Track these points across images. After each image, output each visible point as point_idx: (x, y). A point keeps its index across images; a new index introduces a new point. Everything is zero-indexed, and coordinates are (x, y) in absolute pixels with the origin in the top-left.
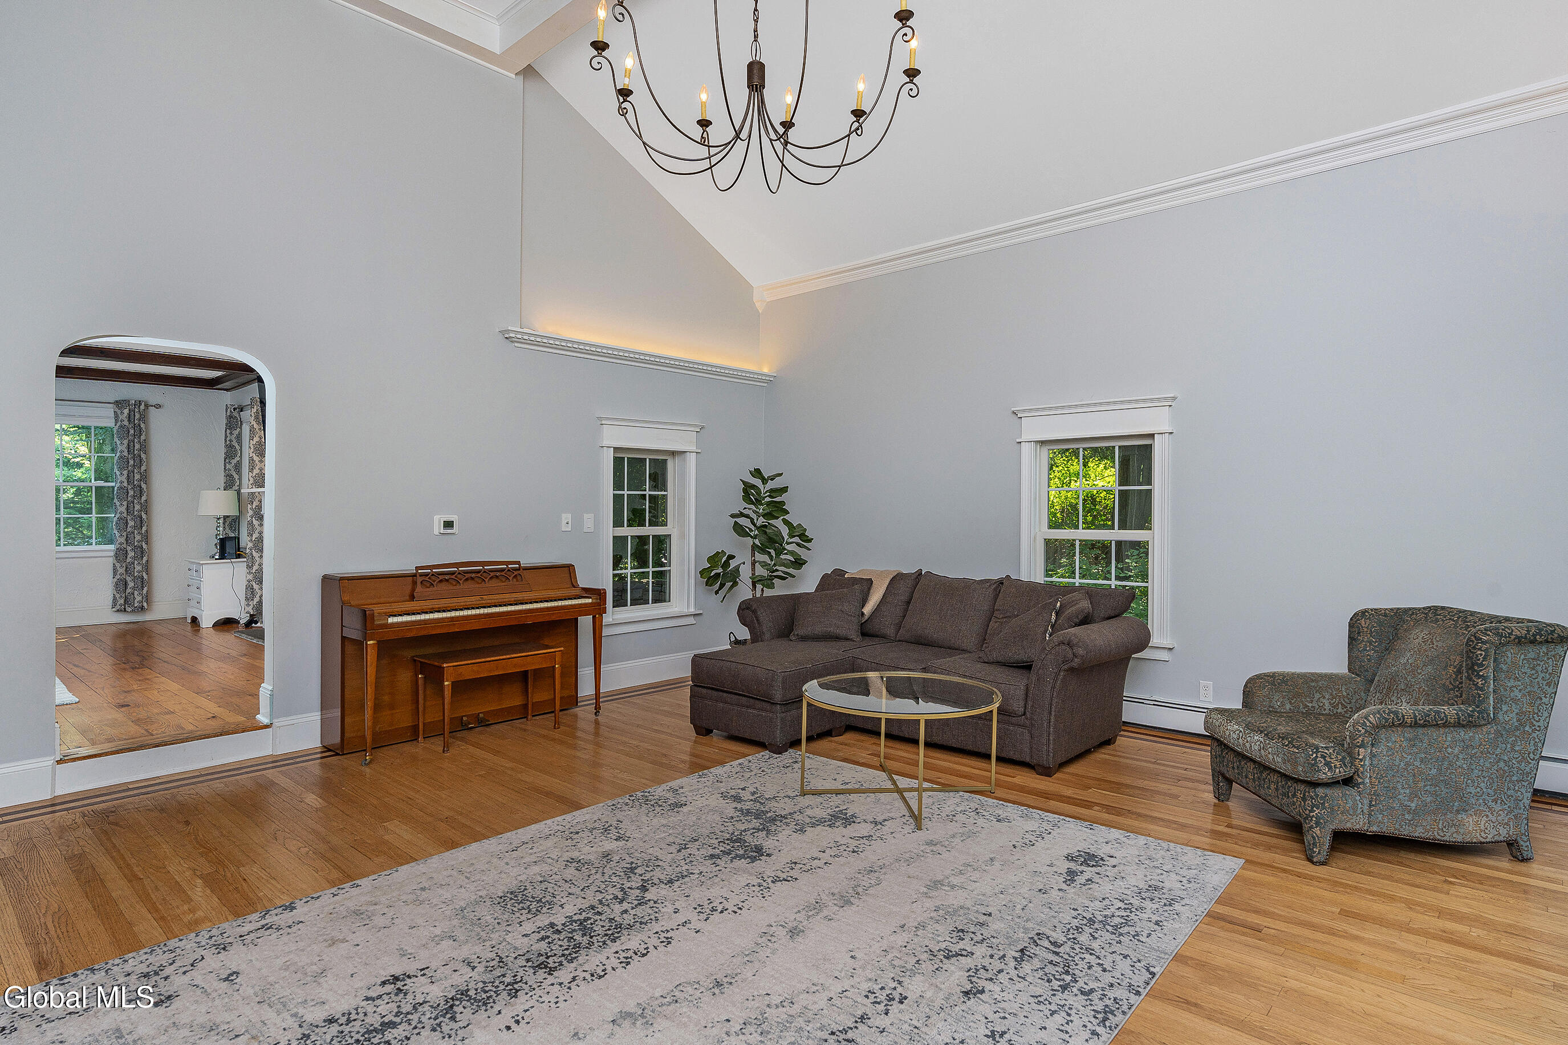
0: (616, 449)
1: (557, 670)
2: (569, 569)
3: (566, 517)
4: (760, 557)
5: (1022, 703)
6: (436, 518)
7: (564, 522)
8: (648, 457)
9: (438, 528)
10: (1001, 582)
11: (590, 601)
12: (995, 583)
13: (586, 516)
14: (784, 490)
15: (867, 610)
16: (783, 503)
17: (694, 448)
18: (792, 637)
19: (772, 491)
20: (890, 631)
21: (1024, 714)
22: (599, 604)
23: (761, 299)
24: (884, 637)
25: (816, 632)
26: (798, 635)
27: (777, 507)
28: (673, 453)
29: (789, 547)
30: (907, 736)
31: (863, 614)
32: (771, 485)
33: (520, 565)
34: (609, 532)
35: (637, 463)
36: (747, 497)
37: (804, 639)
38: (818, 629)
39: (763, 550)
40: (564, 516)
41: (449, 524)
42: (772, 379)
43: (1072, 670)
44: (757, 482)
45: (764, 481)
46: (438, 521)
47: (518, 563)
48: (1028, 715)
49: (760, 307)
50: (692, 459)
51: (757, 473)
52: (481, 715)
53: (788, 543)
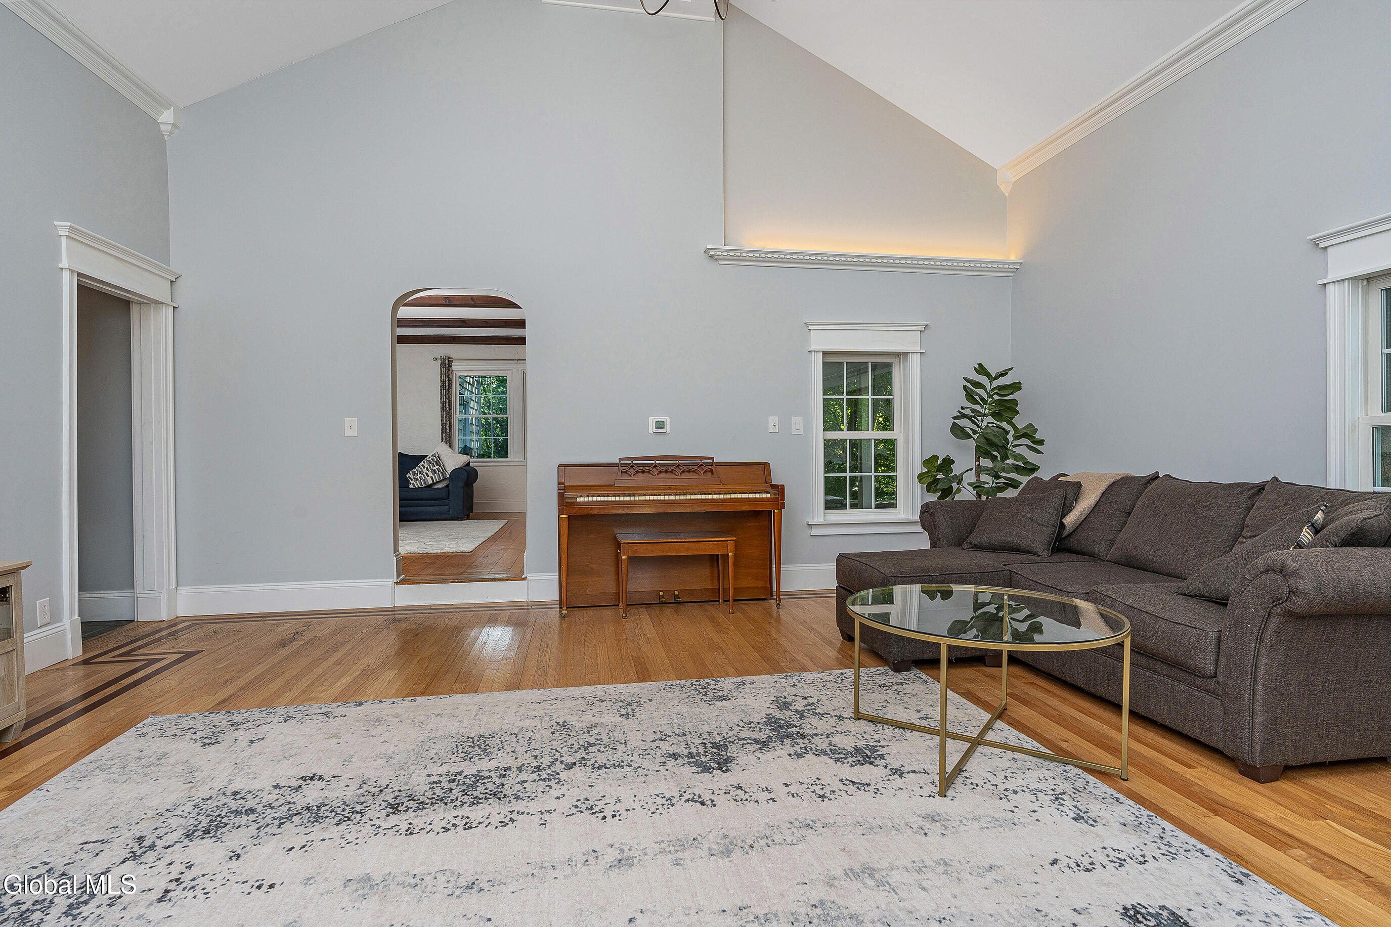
0: (825, 354)
1: (730, 557)
2: (765, 466)
3: (773, 419)
4: (986, 463)
5: (1211, 658)
6: (651, 419)
7: (771, 424)
8: (845, 360)
9: (652, 428)
10: (1260, 488)
11: (768, 495)
12: (1252, 488)
13: (794, 419)
14: (1016, 387)
15: (1070, 520)
16: (1015, 402)
17: (918, 349)
18: (965, 546)
19: (1000, 388)
20: (1100, 548)
21: (1215, 676)
22: (776, 500)
23: (1006, 181)
24: (1092, 555)
25: (992, 542)
26: (971, 543)
27: (1003, 406)
28: (898, 355)
29: (1017, 450)
30: (1068, 680)
31: (1062, 526)
32: (996, 383)
33: (713, 461)
34: (818, 436)
35: (857, 370)
36: (970, 396)
37: (979, 548)
38: (995, 537)
39: (988, 455)
40: (771, 418)
41: (660, 425)
42: (1017, 267)
43: (1290, 615)
44: (983, 380)
45: (992, 379)
46: (652, 421)
47: (712, 458)
48: (1220, 678)
49: (1005, 189)
50: (915, 361)
51: (981, 370)
52: (676, 593)
53: (1014, 446)
